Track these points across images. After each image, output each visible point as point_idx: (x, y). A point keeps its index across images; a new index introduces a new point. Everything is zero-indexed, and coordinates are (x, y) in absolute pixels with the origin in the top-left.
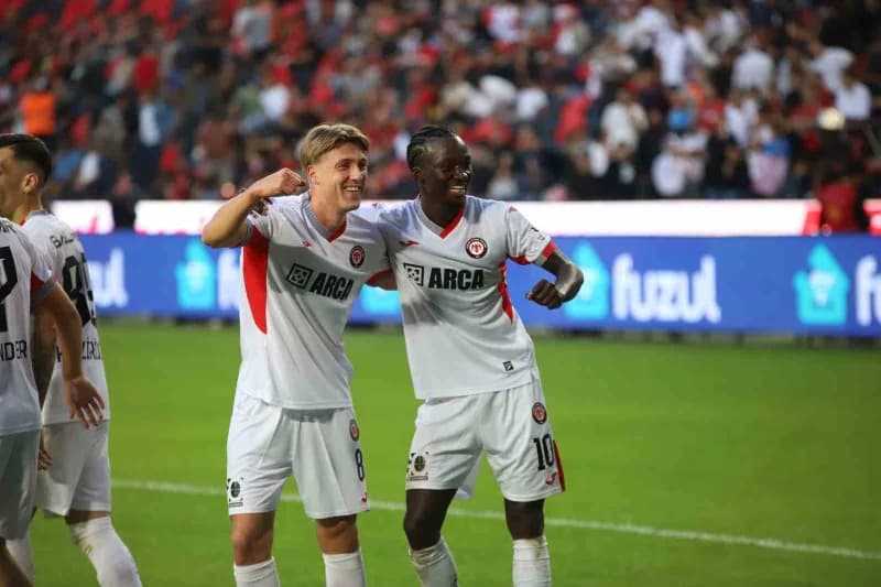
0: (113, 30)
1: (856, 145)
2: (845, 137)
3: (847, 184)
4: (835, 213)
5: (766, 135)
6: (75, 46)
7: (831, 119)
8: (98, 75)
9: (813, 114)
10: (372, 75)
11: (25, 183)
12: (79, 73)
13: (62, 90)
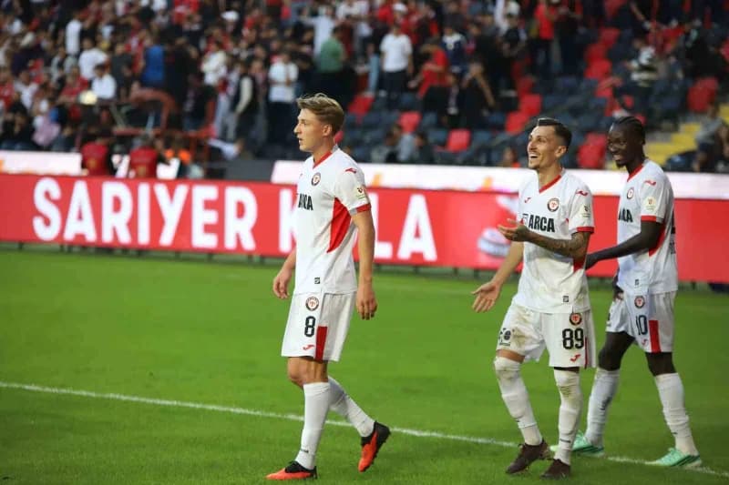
1: (104, 115)
2: (96, 111)
3: (100, 142)
4: (92, 163)
5: (44, 106)
7: (88, 98)
9: (77, 93)
11: (557, 151)
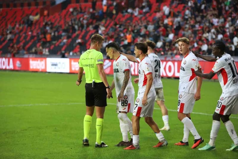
0: (142, 23)
6: (135, 26)
8: (139, 31)
10: (190, 31)
12: (136, 31)
13: (133, 34)
